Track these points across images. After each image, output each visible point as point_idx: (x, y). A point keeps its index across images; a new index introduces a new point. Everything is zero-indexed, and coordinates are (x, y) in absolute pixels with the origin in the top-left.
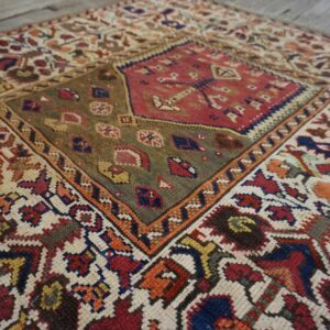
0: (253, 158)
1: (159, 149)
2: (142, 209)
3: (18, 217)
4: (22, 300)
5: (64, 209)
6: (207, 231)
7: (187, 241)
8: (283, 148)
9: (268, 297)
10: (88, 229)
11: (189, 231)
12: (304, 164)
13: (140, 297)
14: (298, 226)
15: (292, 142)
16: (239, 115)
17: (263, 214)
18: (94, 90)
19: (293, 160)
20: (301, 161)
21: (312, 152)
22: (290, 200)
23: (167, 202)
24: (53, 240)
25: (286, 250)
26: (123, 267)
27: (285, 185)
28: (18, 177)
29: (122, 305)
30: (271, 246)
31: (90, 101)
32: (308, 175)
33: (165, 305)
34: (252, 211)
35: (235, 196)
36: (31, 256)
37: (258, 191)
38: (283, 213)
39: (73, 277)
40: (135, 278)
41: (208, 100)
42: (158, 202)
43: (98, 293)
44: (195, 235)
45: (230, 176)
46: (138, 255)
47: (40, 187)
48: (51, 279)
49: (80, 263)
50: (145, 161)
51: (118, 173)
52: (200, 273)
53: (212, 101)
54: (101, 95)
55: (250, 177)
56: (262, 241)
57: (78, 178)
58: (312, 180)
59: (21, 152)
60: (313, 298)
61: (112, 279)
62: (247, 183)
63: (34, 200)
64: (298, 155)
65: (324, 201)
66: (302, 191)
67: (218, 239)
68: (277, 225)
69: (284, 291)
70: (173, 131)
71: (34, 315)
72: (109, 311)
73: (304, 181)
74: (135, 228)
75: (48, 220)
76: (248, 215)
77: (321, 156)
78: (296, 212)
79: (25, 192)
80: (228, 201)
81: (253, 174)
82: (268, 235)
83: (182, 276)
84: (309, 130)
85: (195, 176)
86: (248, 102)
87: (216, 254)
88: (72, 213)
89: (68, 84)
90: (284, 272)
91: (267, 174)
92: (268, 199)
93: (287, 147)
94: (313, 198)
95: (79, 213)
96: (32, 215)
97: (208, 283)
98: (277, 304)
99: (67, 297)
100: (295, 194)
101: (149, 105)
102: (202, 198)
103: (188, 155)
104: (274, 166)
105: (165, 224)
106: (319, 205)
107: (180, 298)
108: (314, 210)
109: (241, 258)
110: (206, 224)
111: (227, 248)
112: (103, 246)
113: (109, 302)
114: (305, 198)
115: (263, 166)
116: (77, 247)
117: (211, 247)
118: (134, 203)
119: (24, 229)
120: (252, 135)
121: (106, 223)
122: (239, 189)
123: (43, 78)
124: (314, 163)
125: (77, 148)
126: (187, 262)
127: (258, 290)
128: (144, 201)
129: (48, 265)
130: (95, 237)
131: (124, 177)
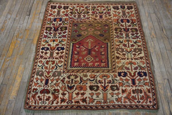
0: (69, 40)
1: (81, 32)
2: (75, 24)
3: (85, 15)
4: (76, 11)
5: (82, 19)
6: (66, 26)
7: (67, 24)
8: (65, 45)
9: (57, 24)
10: (77, 19)
11: (68, 25)
12: (61, 44)
13: (67, 17)
14: (57, 33)
15: (65, 47)
16: (77, 47)
17: (62, 32)
18: (104, 35)
19: (63, 43)
20: (62, 44)
21: (61, 47)
22: (60, 36)
23: (73, 26)
24: (79, 16)
25: (57, 30)
26: (70, 18)
27: (62, 38)
28: (91, 17)
29: (68, 16)
30: (59, 29)
31: (100, 33)
32: (60, 42)
33: (65, 19)
34: (64, 31)
35: (66, 32)
36: (79, 14)
37: (64, 35)
38: (60, 34)
39: (74, 15)
40: (69, 18)
41: (85, 47)
42: (74, 25)
43: (71, 15)
44: (67, 25)
45: (69, 35)
46: (71, 20)
47: (88, 18)
48: (75, 14)
49: (75, 16)
50: (81, 29)
51: (82, 25)
52: (64, 22)
53: (83, 48)
54: (101, 35)
55: (67, 36)
56: (60, 29)
57: (85, 22)
58: (59, 41)
59: (95, 20)
60: (53, 27)
61: (71, 17)
62: (66, 35)
63: (86, 17)
64: (63, 45)
65: (56, 39)
66: (59, 38)
67: (65, 26)
68: (60, 32)
69: (56, 26)
70: (83, 36)
71: (74, 11)
72: (69, 15)
73: (60, 40)
74: (74, 22)
75: (82, 17)
76: (63, 30)
77: (59, 47)
78: (58, 35)
79: (88, 17)
80: (67, 31)
81: (67, 37)
82: (60, 30)
83: (65, 21)
84: (64, 52)
85: (73, 32)
86: (78, 52)
87: (64, 25)
88: (81, 19)
89: (109, 32)
90: (56, 27)
91: (65, 38)
92: (62, 34)
93: (65, 46)
94: (57, 38)
95: (80, 19)
96: (84, 16)
97: (63, 22)
98: (56, 24)
99: (73, 13)
100: (60, 37)
101: (92, 39)
102: (70, 29)
103: (77, 33)
104: (65, 40)
105: (71, 24)
106: (56, 38)
107: (64, 20)
108: (57, 36)
109: (61, 26)
110: (67, 27)
111: (63, 26)
112: (74, 18)
113: (69, 16)
114: (58, 38)
115: (66, 39)
116: (77, 17)
117: (65, 25)
118: (76, 24)
119: (83, 15)
120: (72, 44)
121: (77, 20)
122: (67, 33)
123: (114, 31)
124: (60, 45)
125: (91, 25)
126: (66, 22)
127: (58, 24)
128: (76, 25)
129: (77, 14)
130: (76, 18)
131: (81, 25)
